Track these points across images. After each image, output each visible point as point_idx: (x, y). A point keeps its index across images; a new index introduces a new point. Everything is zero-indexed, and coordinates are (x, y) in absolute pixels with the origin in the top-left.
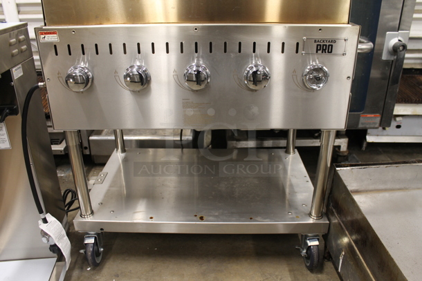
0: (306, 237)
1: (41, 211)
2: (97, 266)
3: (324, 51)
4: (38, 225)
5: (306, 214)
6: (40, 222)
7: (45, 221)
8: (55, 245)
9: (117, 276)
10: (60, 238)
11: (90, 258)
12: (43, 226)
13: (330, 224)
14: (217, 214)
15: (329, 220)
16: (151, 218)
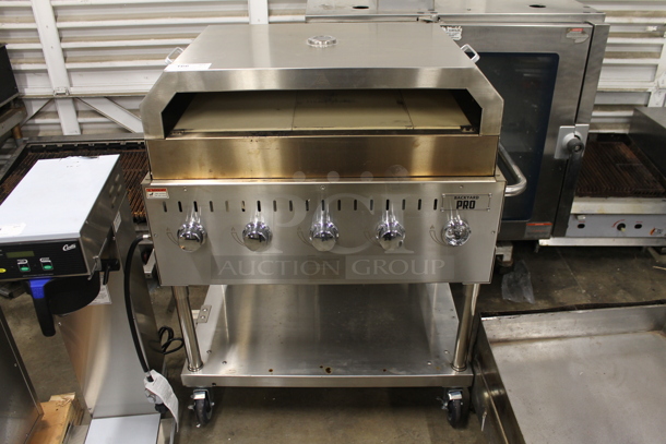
0: (447, 390)
1: (146, 370)
2: (208, 423)
3: (465, 207)
4: (144, 385)
5: (447, 364)
6: (146, 381)
7: (150, 379)
8: (163, 404)
9: (232, 434)
10: (168, 397)
11: (201, 416)
12: (149, 386)
13: (474, 377)
14: (345, 364)
15: (474, 372)
16: (271, 371)
